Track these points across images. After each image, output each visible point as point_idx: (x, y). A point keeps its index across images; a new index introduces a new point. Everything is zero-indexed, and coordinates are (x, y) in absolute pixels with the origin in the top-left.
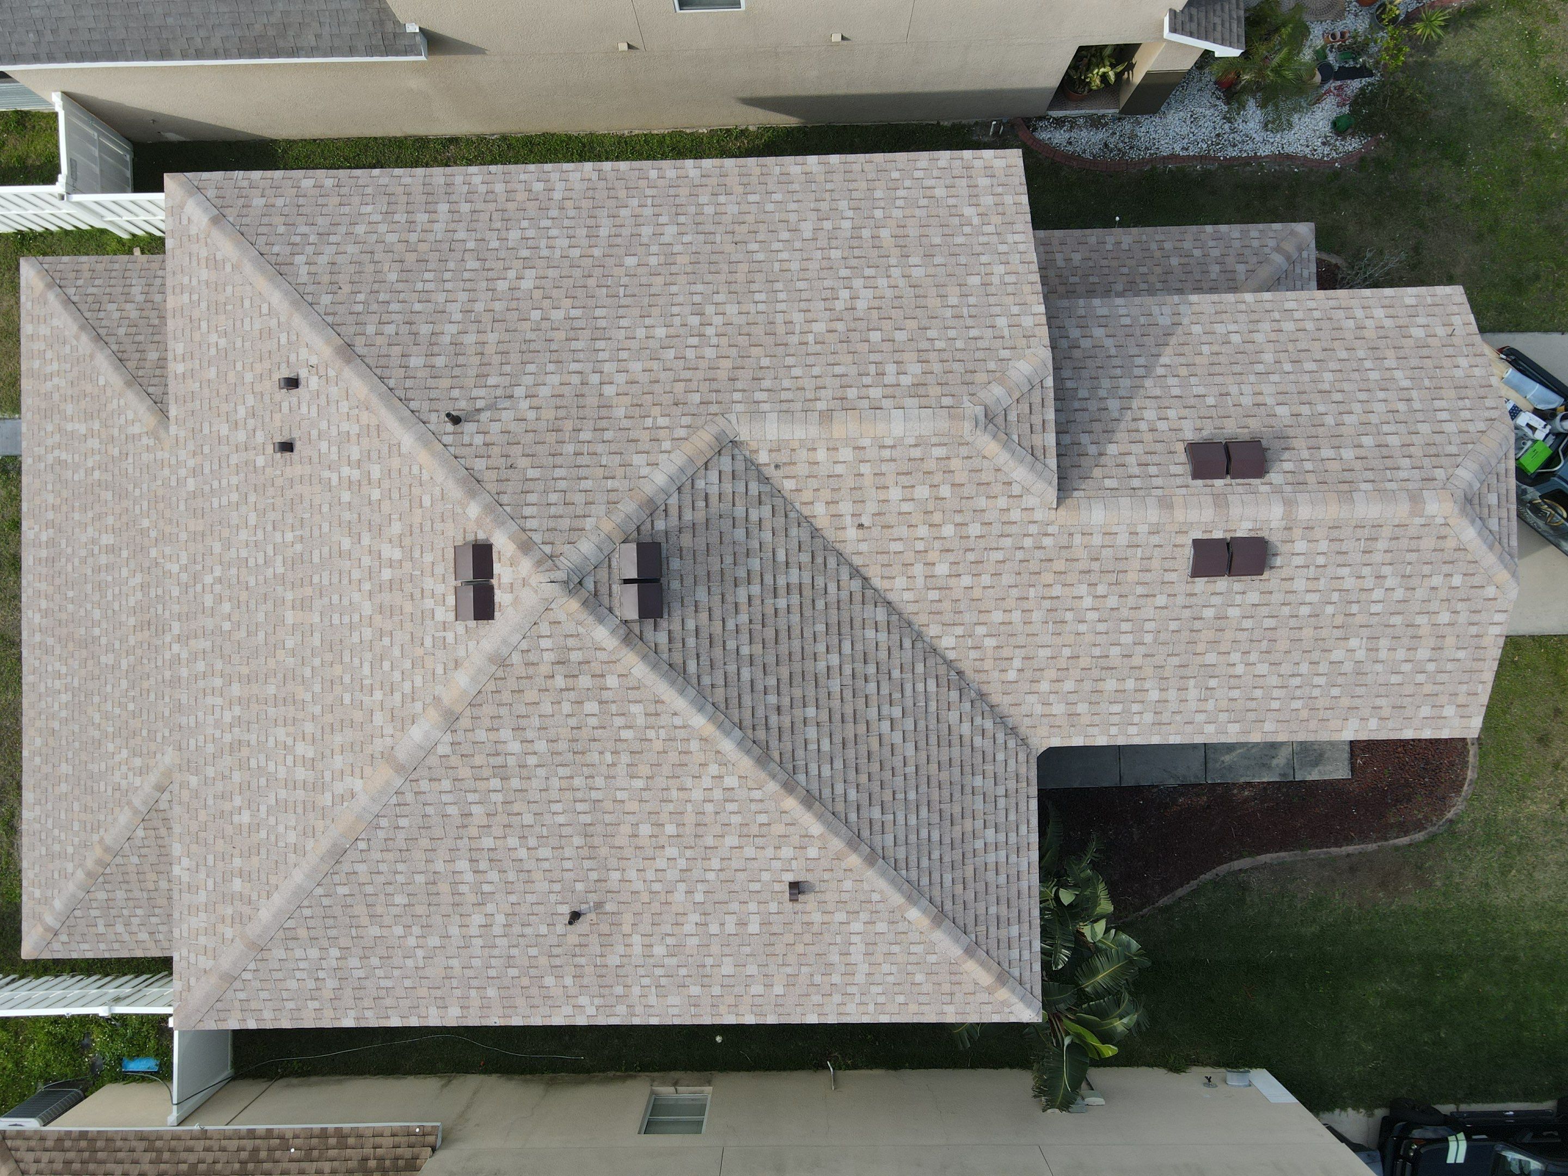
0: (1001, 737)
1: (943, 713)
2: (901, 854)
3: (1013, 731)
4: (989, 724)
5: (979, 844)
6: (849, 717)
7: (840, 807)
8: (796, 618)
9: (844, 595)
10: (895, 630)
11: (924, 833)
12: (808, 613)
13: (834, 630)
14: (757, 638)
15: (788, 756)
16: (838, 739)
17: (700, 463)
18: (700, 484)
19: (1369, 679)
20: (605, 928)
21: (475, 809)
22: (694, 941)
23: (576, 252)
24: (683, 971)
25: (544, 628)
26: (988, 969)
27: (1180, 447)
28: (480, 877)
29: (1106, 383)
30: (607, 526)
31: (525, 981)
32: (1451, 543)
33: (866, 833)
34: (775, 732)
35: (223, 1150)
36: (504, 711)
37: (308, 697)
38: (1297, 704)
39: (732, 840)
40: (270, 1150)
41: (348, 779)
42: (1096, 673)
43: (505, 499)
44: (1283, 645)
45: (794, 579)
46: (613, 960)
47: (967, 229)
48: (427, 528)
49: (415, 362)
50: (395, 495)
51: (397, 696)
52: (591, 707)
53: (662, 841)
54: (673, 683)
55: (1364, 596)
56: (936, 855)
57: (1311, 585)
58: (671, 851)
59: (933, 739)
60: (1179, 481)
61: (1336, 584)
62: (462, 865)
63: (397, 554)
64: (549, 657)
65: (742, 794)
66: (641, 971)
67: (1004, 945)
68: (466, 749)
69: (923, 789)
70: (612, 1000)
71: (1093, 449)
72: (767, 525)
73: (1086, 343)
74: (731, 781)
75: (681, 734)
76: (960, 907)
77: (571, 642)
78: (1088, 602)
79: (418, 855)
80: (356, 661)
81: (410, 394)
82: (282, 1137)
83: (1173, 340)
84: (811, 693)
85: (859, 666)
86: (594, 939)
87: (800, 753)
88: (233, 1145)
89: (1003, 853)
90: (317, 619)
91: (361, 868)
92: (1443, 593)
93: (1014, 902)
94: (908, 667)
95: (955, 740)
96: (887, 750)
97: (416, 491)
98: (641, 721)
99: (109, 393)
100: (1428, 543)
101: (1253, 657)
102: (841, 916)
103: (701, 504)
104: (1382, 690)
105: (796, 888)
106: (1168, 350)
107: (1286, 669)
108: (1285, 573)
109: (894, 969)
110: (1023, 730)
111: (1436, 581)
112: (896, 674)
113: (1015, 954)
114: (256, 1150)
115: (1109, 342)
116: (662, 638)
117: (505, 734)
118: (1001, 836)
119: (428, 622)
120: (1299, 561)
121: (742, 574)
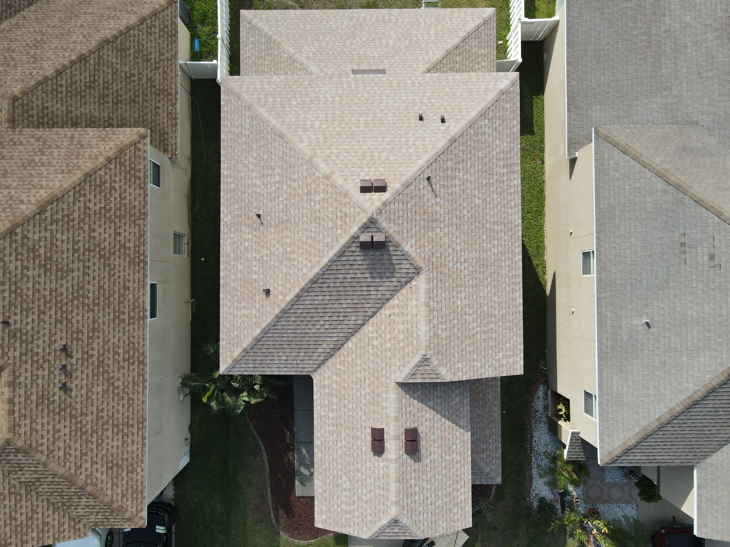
0: (316, 362)
1: (325, 342)
2: (279, 327)
3: (319, 366)
4: (322, 358)
5: (281, 354)
6: (325, 311)
7: (295, 307)
8: (359, 293)
9: (366, 310)
10: (354, 327)
11: (285, 335)
12: (361, 297)
13: (355, 306)
14: (353, 280)
15: (313, 289)
16: (318, 306)
17: (412, 262)
18: (405, 262)
19: (336, 489)
20: (254, 226)
21: (296, 184)
22: (249, 256)
23: (488, 218)
24: (239, 252)
25: (357, 210)
26: (238, 356)
27: (416, 425)
28: (273, 184)
29: (439, 401)
30: (391, 231)
31: (236, 198)
32: (381, 515)
33: (286, 315)
34: (321, 285)
35: (172, 83)
36: (330, 195)
37: (335, 126)
38: (327, 464)
39: (284, 270)
40: (171, 100)
41: (307, 140)
42: (339, 395)
43: (401, 196)
44: (348, 459)
45: (372, 293)
46: (243, 228)
47: (494, 354)
48: (392, 169)
49: (449, 163)
50: (403, 158)
51: (335, 158)
52: (331, 225)
53: (285, 247)
54: (338, 252)
55: (364, 486)
56: (278, 339)
57: (368, 469)
58: (281, 249)
59: (317, 339)
60: (404, 424)
61: (368, 477)
62: (277, 178)
63: (383, 158)
64: (348, 211)
65: (300, 274)
66: (239, 238)
67: (246, 362)
68: (317, 182)
69: (301, 335)
70: (229, 227)
71: (416, 395)
72: (391, 284)
73: (454, 395)
74: (305, 270)
75: (321, 254)
76: (260, 347)
77: (352, 218)
78: (363, 392)
79: (281, 164)
80: (347, 143)
81: (438, 163)
82: (175, 104)
83: (454, 425)
84: (333, 298)
85: (342, 314)
86: (251, 222)
87: (314, 294)
88: (173, 87)
89: (277, 362)
90: (361, 129)
91: (277, 144)
92: (364, 513)
93: (261, 366)
94: (342, 331)
95: (316, 347)
96: (314, 323)
97: (404, 165)
98: (326, 241)
99: (444, 43)
100: (382, 508)
101: (344, 449)
102: (258, 306)
103: (398, 262)
104: (331, 493)
105: (268, 292)
106: (451, 423)
107: (339, 460)
108: (372, 459)
109: (239, 324)
110: (319, 370)
111: (369, 511)
112: (340, 327)
113: (243, 366)
114: (171, 95)
115: (454, 403)
116: (353, 249)
117: (322, 195)
118: (283, 362)
119: (360, 170)
120: (376, 464)
121: (374, 275)
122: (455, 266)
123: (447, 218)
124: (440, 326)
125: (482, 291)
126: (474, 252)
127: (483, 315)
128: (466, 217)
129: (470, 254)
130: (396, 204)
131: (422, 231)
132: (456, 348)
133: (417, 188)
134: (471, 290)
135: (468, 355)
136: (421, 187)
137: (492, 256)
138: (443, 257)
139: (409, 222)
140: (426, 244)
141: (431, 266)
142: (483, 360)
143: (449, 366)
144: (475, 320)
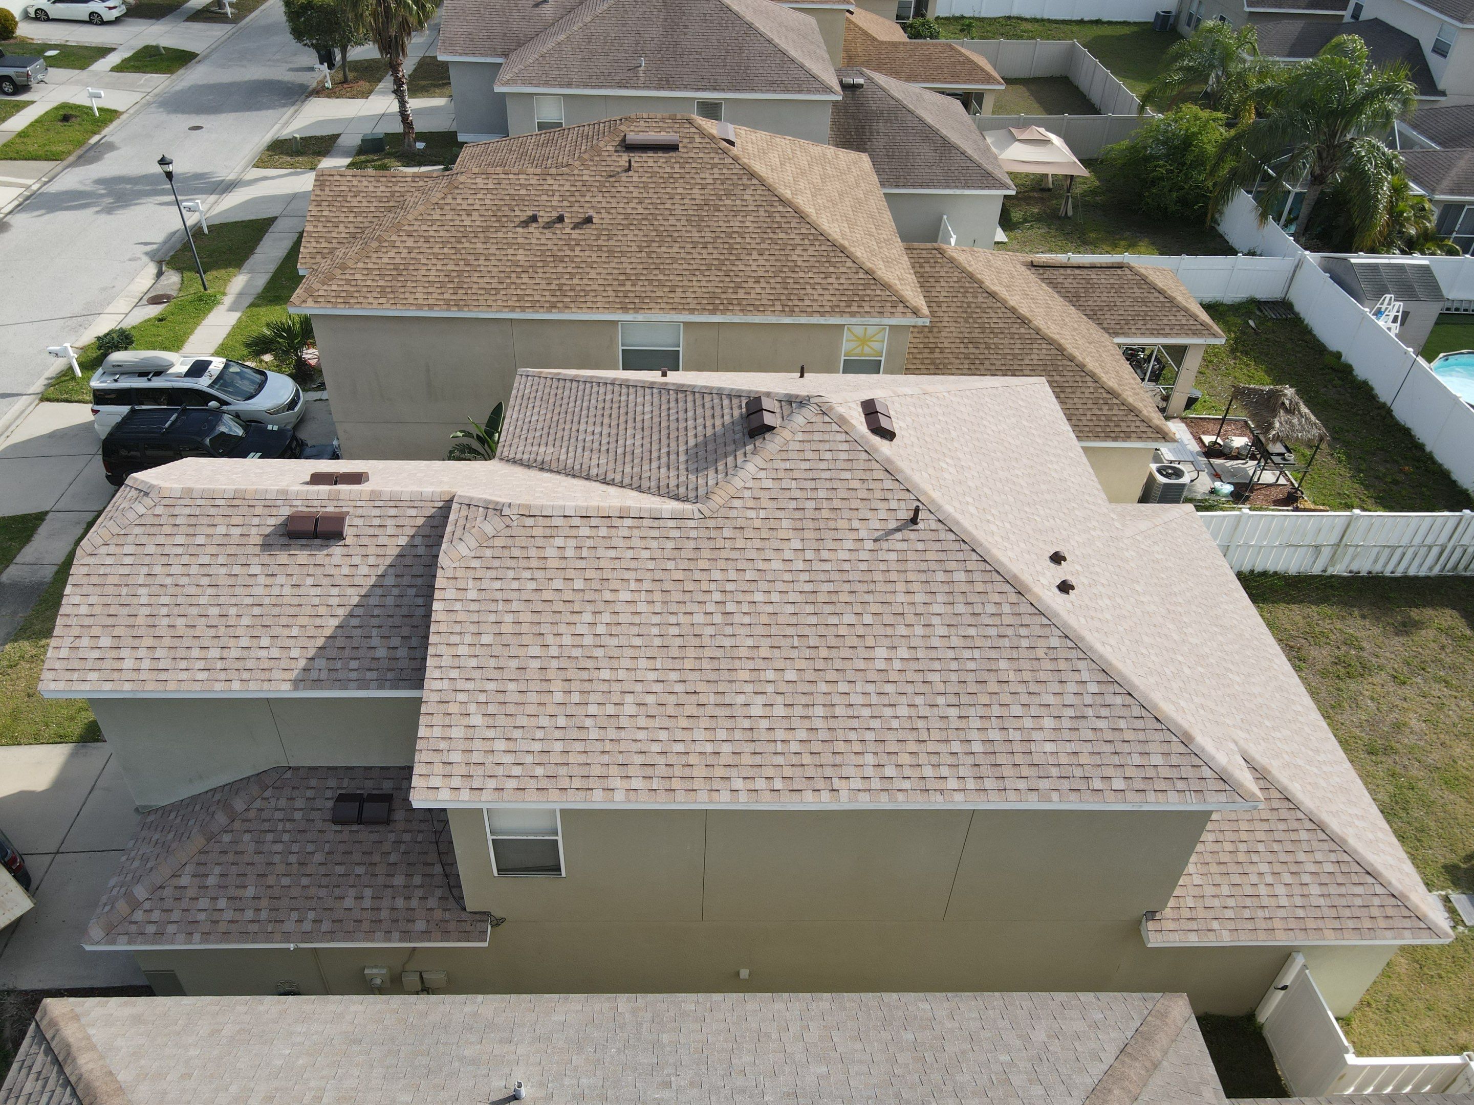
23: (842, 687)
30: (786, 434)
43: (864, 456)
47: (482, 698)
49: (961, 576)
81: (957, 546)
122: (713, 586)
123: (827, 566)
124: (572, 543)
125: (650, 664)
126: (750, 642)
127: (589, 664)
128: (834, 620)
129: (744, 631)
130: (845, 446)
131: (793, 504)
132: (515, 585)
133: (888, 495)
134: (655, 631)
135: (492, 618)
136: (893, 505)
137: (740, 699)
138: (734, 555)
139: (810, 475)
140: (762, 514)
141: (711, 523)
142: (474, 662)
143: (476, 563)
144: (578, 641)
